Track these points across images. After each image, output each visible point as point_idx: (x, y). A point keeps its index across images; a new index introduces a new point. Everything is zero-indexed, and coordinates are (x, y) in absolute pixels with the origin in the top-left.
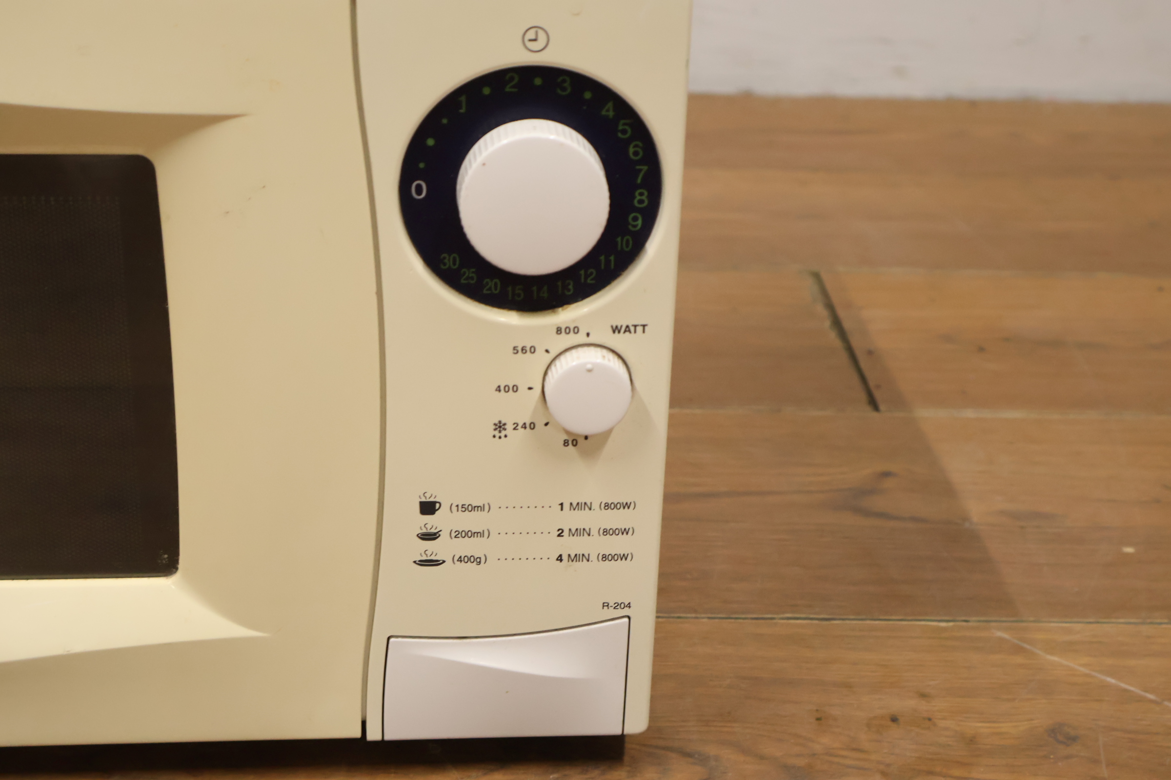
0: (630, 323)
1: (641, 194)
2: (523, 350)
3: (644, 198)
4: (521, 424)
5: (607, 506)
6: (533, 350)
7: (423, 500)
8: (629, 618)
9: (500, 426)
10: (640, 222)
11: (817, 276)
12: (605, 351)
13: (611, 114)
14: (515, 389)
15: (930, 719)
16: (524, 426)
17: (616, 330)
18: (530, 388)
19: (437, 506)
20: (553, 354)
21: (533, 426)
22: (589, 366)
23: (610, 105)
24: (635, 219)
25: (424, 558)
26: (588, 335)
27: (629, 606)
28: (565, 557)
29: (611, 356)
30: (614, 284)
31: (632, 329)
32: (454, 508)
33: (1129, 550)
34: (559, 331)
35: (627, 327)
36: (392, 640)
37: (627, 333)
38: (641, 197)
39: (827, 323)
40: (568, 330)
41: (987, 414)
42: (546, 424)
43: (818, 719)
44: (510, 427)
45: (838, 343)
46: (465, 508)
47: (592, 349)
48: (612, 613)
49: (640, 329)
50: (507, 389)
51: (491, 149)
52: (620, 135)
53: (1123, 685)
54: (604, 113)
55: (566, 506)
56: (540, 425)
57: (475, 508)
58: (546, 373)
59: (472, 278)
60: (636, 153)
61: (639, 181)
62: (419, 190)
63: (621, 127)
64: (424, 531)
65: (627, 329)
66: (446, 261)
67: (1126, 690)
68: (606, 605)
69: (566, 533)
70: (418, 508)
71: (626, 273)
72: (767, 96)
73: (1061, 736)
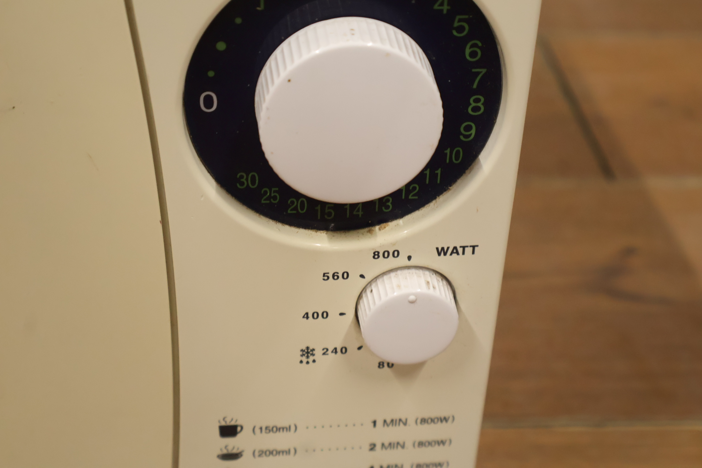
0: (458, 244)
1: (477, 101)
2: (335, 276)
3: (480, 104)
4: (331, 349)
5: (424, 421)
6: (346, 275)
7: (223, 424)
9: (308, 352)
10: (473, 133)
12: (427, 273)
13: (445, 8)
14: (325, 315)
16: (335, 351)
17: (441, 252)
18: (341, 314)
19: (239, 429)
20: (368, 278)
21: (344, 350)
22: (412, 298)
24: (468, 128)
26: (409, 258)
29: (435, 280)
30: (441, 199)
31: (460, 250)
32: (257, 430)
34: (376, 255)
35: (455, 248)
37: (455, 255)
38: (476, 104)
40: (386, 254)
42: (360, 348)
44: (318, 353)
46: (269, 429)
47: (413, 271)
49: (469, 250)
50: (316, 316)
51: (298, 61)
52: (455, 33)
54: (436, 7)
55: (380, 423)
56: (352, 349)
57: (280, 429)
58: (360, 297)
59: (275, 198)
60: (473, 54)
61: (475, 86)
62: (208, 102)
63: (456, 24)
64: (225, 452)
65: (455, 251)
66: (243, 180)
69: (378, 447)
70: (217, 431)
71: (454, 187)
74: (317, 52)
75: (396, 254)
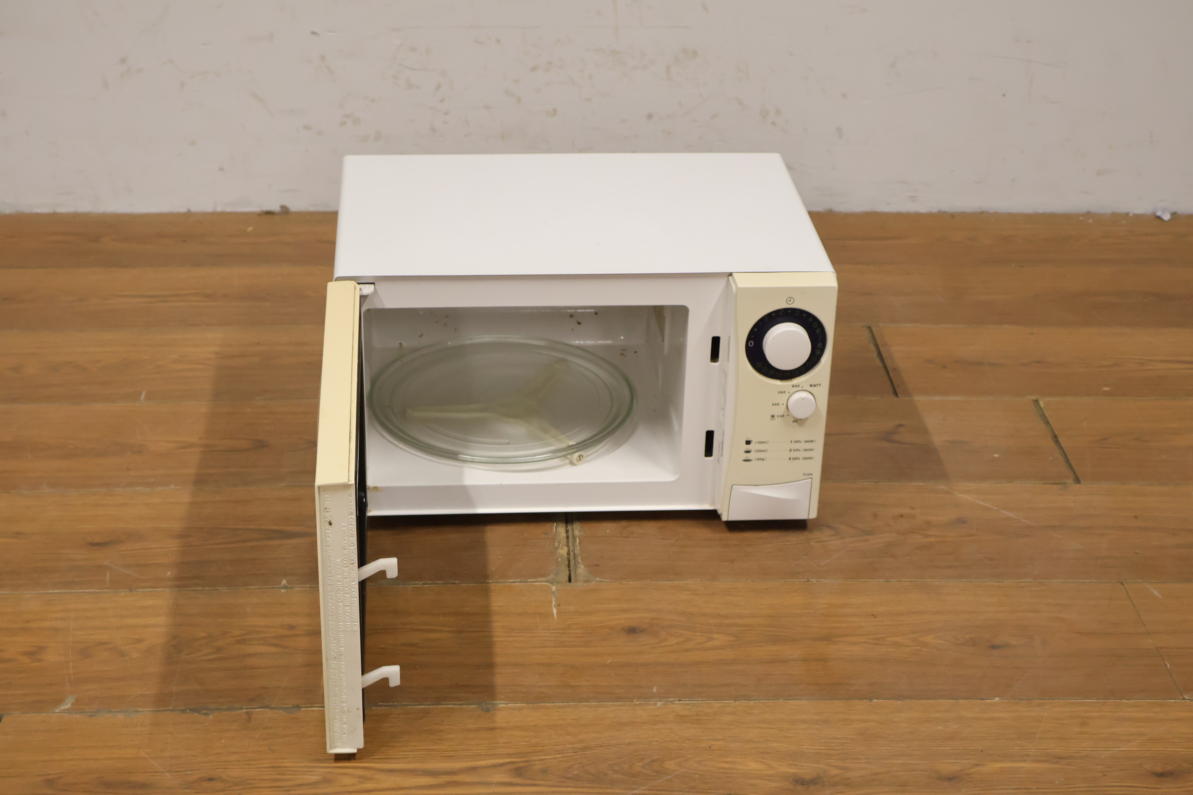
0: (816, 384)
2: (782, 392)
4: (779, 416)
5: (806, 442)
6: (785, 392)
7: (747, 440)
8: (812, 479)
9: (773, 416)
10: (819, 352)
11: (870, 328)
12: (807, 393)
13: (811, 320)
14: (778, 404)
15: (914, 516)
16: (781, 416)
17: (811, 386)
18: (783, 404)
19: (751, 442)
20: (791, 393)
21: (783, 416)
22: (803, 398)
23: (811, 318)
24: (818, 351)
25: (746, 459)
26: (802, 387)
27: (812, 474)
28: (792, 459)
29: (809, 394)
30: (811, 371)
32: (757, 443)
33: (996, 455)
34: (793, 386)
35: (814, 385)
36: (734, 486)
37: (814, 387)
38: (820, 345)
40: (796, 386)
41: (945, 398)
42: (788, 416)
43: (875, 516)
44: (776, 416)
45: (880, 364)
46: (760, 442)
47: (803, 392)
48: (806, 477)
49: (819, 385)
50: (776, 405)
51: (776, 333)
52: (814, 327)
53: (985, 504)
55: (793, 442)
56: (786, 416)
57: (763, 442)
58: (788, 400)
59: (767, 371)
60: (819, 332)
61: (820, 340)
62: (751, 344)
63: (815, 325)
64: (747, 450)
66: (759, 366)
67: (986, 506)
68: (804, 474)
69: (792, 451)
70: (745, 443)
71: (814, 368)
72: (840, 213)
73: (961, 521)
74: (779, 331)
75: (799, 386)
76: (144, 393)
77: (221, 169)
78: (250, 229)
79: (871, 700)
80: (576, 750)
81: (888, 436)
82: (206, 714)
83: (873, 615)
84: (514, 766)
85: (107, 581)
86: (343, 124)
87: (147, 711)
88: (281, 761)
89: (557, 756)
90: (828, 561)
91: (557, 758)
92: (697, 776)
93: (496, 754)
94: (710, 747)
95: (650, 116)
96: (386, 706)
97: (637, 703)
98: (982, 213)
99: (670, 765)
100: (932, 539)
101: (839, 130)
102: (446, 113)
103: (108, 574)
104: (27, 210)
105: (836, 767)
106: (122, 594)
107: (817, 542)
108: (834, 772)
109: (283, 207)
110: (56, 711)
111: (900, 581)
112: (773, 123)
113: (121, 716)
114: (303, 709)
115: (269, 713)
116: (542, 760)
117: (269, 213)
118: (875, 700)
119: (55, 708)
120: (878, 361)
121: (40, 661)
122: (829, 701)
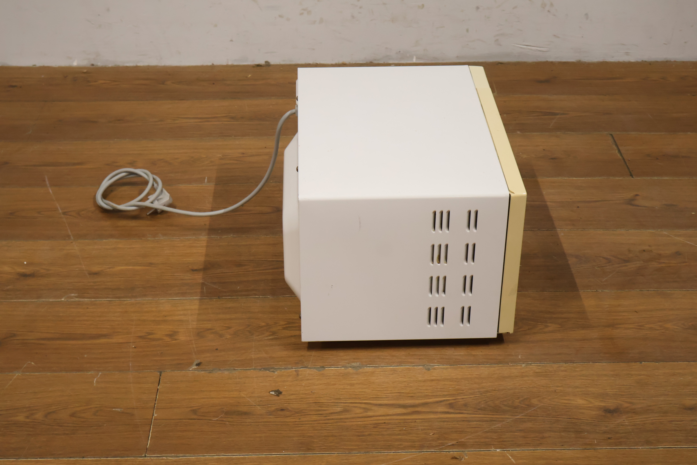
11: (611, 135)
15: (651, 251)
33: (693, 213)
39: (617, 151)
41: (660, 178)
43: (629, 251)
45: (621, 157)
53: (691, 243)
67: (691, 244)
72: (585, 62)
73: (678, 254)
76: (206, 178)
77: (231, 41)
78: (250, 76)
79: (641, 362)
80: (481, 393)
81: (630, 202)
82: (273, 371)
83: (635, 311)
84: (448, 402)
85: (205, 292)
86: (301, 14)
87: (240, 369)
88: (319, 399)
89: (471, 396)
90: (606, 279)
91: (471, 397)
92: (550, 408)
93: (437, 395)
94: (555, 391)
95: (478, 8)
96: (372, 367)
97: (511, 365)
98: (667, 61)
99: (534, 401)
100: (663, 265)
101: (586, 15)
102: (360, 8)
103: (205, 288)
104: (121, 65)
105: (627, 402)
106: (214, 300)
107: (599, 267)
108: (626, 405)
109: (266, 62)
110: (190, 370)
111: (648, 291)
112: (549, 11)
113: (226, 373)
114: (326, 369)
115: (308, 371)
116: (463, 398)
117: (258, 66)
118: (643, 363)
119: (189, 368)
120: (619, 155)
121: (176, 340)
122: (618, 363)
